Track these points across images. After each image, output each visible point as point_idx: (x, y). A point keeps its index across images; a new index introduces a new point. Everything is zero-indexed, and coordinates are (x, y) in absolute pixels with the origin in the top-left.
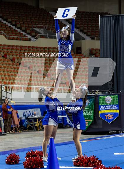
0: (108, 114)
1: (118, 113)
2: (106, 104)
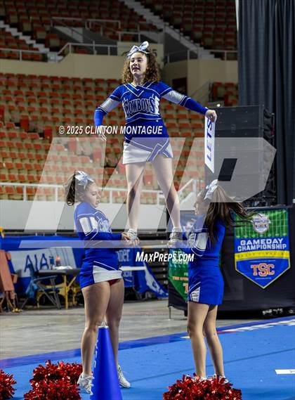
0: (258, 263)
1: (287, 260)
2: (254, 236)
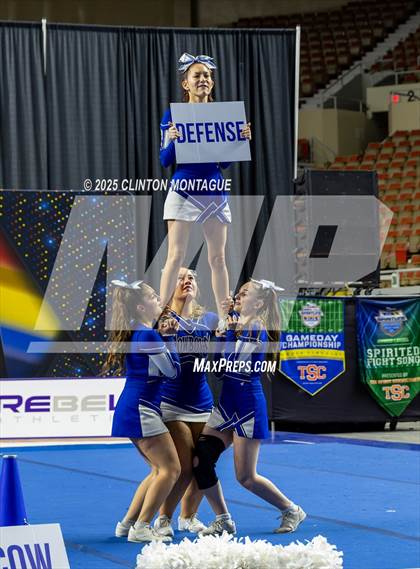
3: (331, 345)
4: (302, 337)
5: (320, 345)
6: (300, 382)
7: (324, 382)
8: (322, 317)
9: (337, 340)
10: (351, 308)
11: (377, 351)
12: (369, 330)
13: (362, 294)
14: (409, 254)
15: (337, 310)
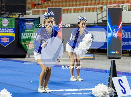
3: (11, 32)
4: (2, 29)
5: (8, 32)
6: (2, 43)
7: (9, 43)
8: (9, 23)
9: (13, 30)
10: (17, 21)
11: (25, 34)
12: (22, 27)
13: (21, 17)
14: (35, 5)
15: (13, 21)
